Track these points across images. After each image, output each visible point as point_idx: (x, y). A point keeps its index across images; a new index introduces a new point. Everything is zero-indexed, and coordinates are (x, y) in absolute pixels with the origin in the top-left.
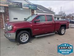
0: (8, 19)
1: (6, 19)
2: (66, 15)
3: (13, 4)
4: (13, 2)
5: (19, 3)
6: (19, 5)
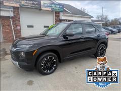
0: (18, 28)
1: (16, 27)
2: (109, 20)
3: (26, 3)
6: (37, 4)
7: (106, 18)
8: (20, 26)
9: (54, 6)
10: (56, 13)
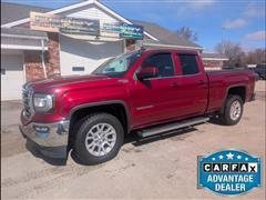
0: (56, 72)
1: (52, 70)
3: (72, 24)
4: (73, 19)
5: (89, 21)
9: (124, 29)
10: (128, 41)
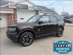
1: (15, 19)
2: (69, 15)
3: (20, 6)
6: (26, 7)
7: (67, 14)
8: (17, 18)
9: (35, 8)
10: (36, 11)
